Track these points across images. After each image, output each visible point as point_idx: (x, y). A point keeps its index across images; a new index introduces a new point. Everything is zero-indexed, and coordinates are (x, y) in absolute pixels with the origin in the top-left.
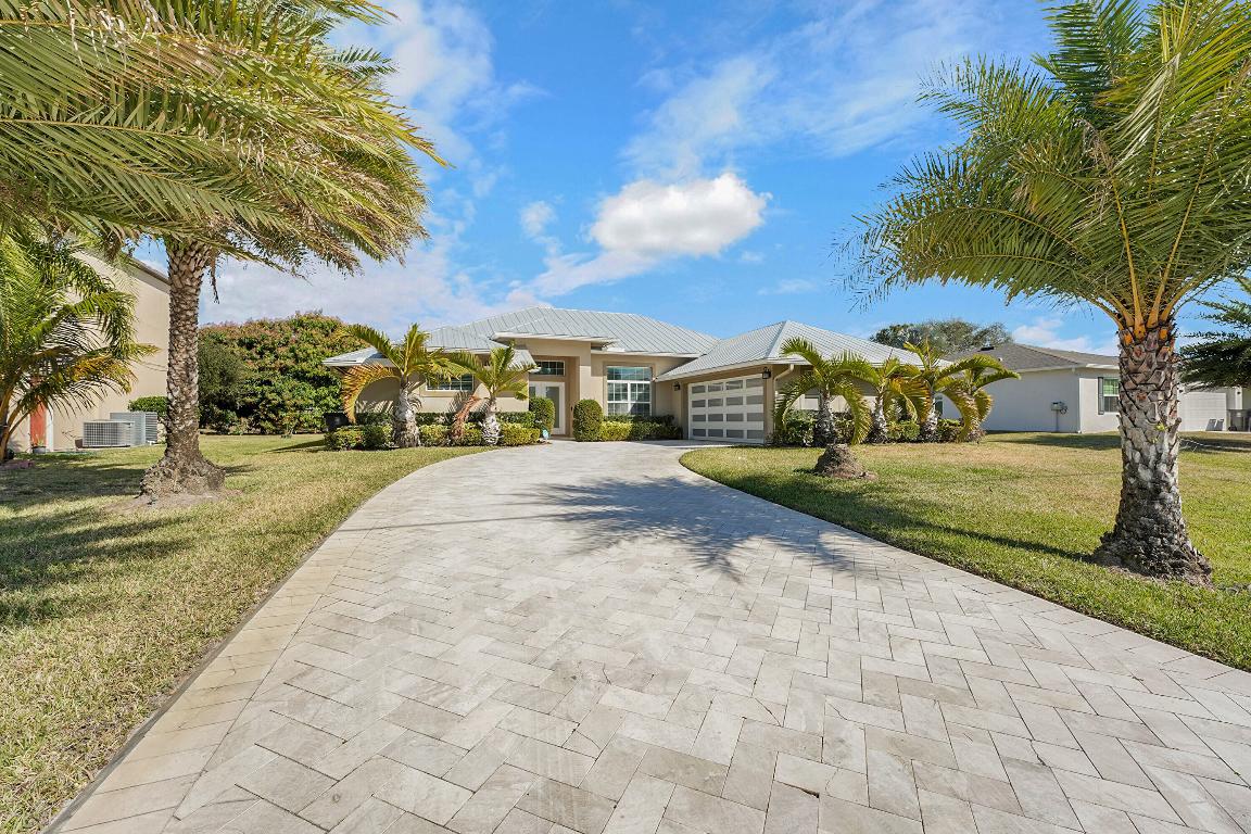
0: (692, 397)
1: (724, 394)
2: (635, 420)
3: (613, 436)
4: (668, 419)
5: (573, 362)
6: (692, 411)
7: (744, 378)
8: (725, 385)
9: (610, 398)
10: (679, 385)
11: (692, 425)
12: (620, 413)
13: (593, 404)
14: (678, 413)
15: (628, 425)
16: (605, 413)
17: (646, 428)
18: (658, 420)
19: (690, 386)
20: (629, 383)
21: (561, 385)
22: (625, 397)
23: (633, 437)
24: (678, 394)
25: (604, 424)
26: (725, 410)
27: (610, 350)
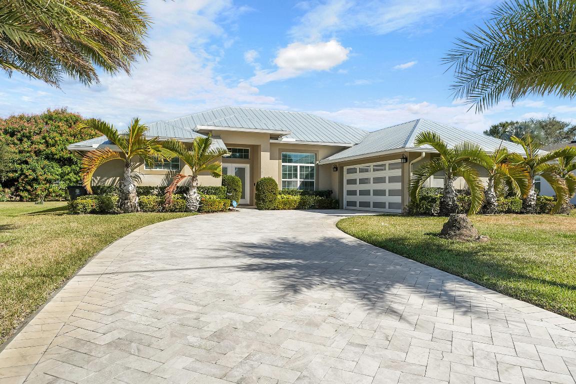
0: (347, 176)
1: (371, 175)
2: (302, 194)
3: (286, 206)
4: (328, 193)
5: (256, 149)
6: (347, 187)
7: (387, 163)
8: (372, 168)
9: (284, 176)
10: (337, 167)
11: (346, 198)
12: (292, 188)
13: (270, 181)
14: (336, 189)
15: (297, 198)
16: (280, 188)
17: (312, 200)
18: (320, 194)
19: (345, 168)
20: (299, 165)
21: (247, 167)
22: (296, 177)
23: (301, 206)
24: (336, 175)
25: (279, 197)
26: (372, 187)
27: (285, 140)
